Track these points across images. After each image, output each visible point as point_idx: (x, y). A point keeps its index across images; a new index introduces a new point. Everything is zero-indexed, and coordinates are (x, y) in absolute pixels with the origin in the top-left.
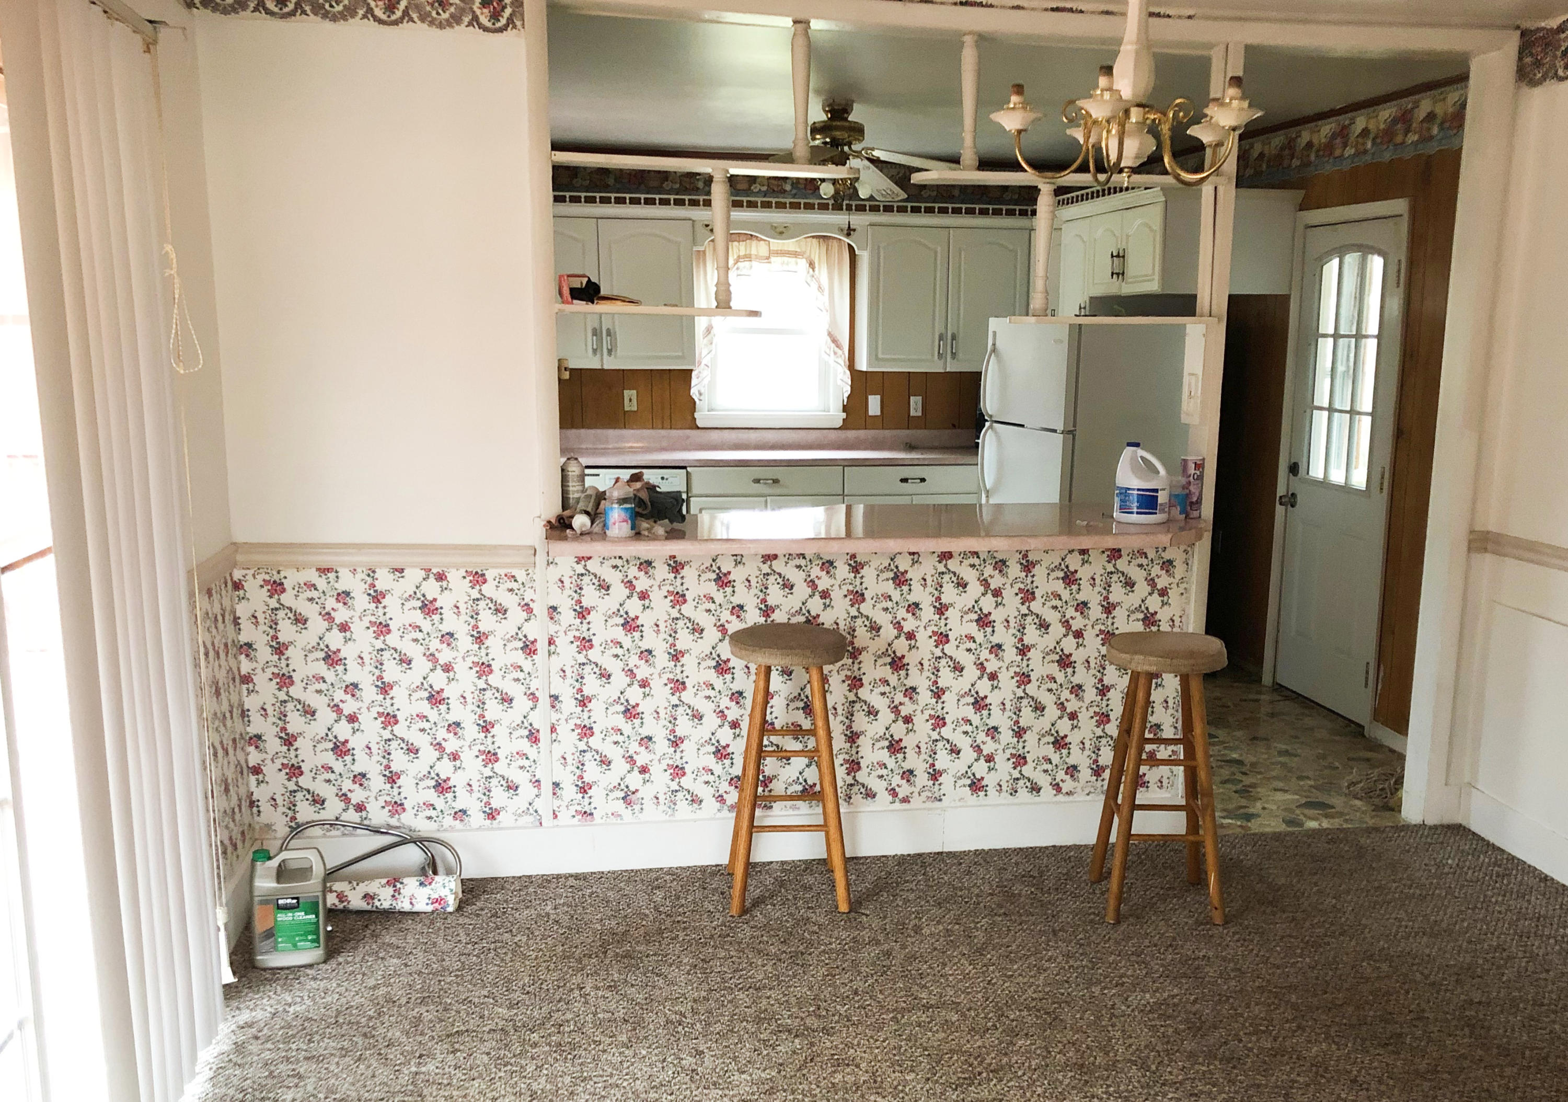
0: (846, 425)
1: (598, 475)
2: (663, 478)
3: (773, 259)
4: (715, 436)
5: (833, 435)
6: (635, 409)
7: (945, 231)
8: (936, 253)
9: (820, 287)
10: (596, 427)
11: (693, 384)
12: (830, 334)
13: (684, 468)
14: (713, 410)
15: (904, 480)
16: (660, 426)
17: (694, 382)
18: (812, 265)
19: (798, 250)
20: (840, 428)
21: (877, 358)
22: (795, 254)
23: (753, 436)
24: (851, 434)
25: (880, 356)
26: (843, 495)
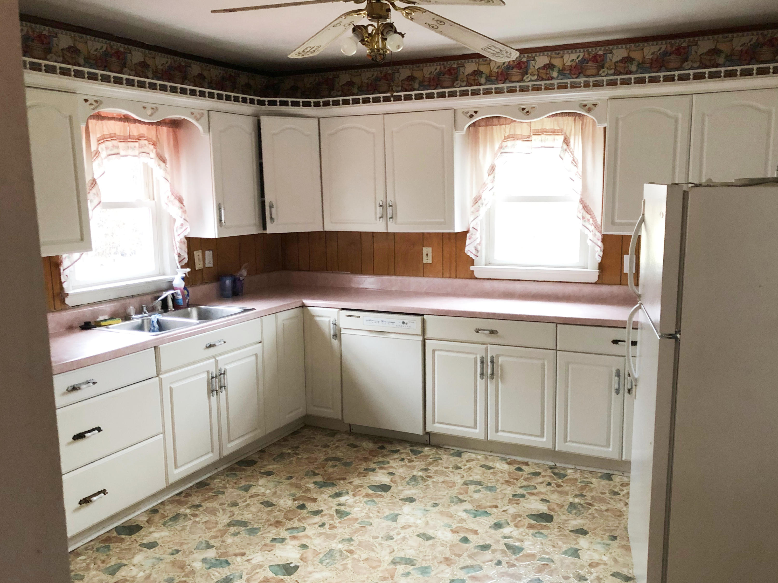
0: (600, 281)
1: (359, 317)
2: (403, 323)
3: (533, 138)
4: (487, 285)
5: (587, 290)
6: (430, 261)
7: (688, 98)
8: (677, 121)
9: (574, 160)
10: (403, 275)
11: (467, 244)
12: (582, 201)
13: (422, 315)
14: (490, 264)
15: (615, 342)
16: (448, 275)
17: (468, 242)
18: (566, 141)
19: (556, 127)
20: (595, 283)
21: (613, 223)
22: (554, 132)
23: (518, 287)
24: (605, 289)
25: (617, 220)
26: (556, 350)
